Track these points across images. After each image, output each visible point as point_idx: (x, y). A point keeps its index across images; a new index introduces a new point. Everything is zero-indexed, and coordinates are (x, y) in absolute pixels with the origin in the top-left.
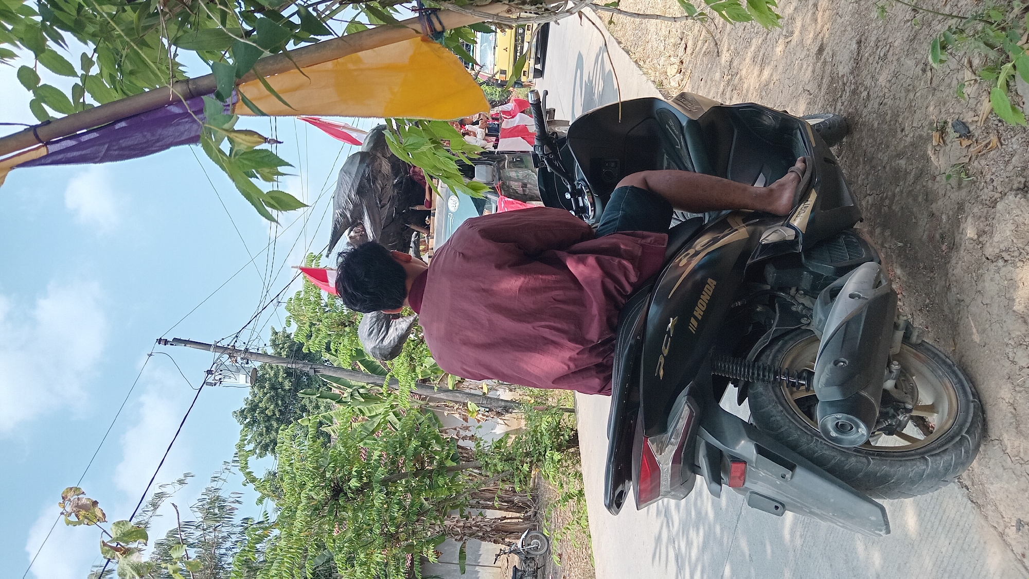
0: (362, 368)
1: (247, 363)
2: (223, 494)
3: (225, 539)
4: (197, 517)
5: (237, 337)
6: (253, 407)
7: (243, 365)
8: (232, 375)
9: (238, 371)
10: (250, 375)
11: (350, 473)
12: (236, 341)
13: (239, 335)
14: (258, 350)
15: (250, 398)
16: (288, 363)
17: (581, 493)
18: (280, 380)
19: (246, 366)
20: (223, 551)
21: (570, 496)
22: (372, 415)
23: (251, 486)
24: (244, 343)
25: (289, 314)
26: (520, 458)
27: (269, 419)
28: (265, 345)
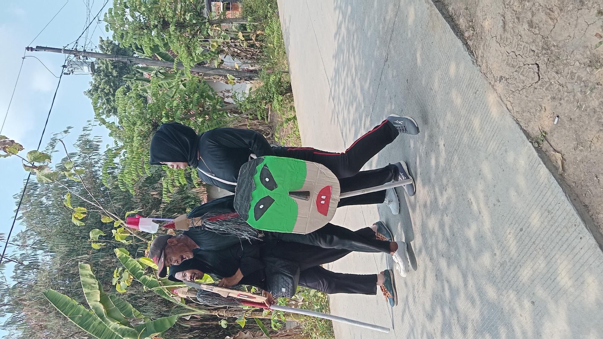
0: (160, 58)
1: (87, 59)
2: (90, 138)
3: (96, 163)
4: (78, 150)
5: (77, 43)
6: (96, 88)
7: (84, 60)
8: (79, 67)
9: (82, 64)
10: (90, 66)
11: (161, 115)
12: (77, 46)
13: (78, 42)
14: (92, 50)
15: (94, 82)
16: (113, 57)
17: (295, 118)
18: (110, 70)
19: (86, 61)
20: (97, 168)
21: (289, 120)
22: (170, 87)
23: (104, 126)
24: (83, 47)
25: (106, 23)
26: (259, 101)
27: (107, 94)
28: (96, 47)
